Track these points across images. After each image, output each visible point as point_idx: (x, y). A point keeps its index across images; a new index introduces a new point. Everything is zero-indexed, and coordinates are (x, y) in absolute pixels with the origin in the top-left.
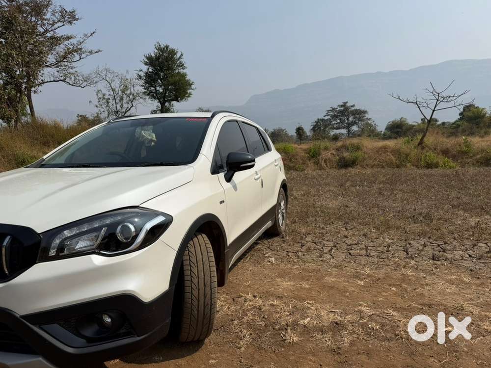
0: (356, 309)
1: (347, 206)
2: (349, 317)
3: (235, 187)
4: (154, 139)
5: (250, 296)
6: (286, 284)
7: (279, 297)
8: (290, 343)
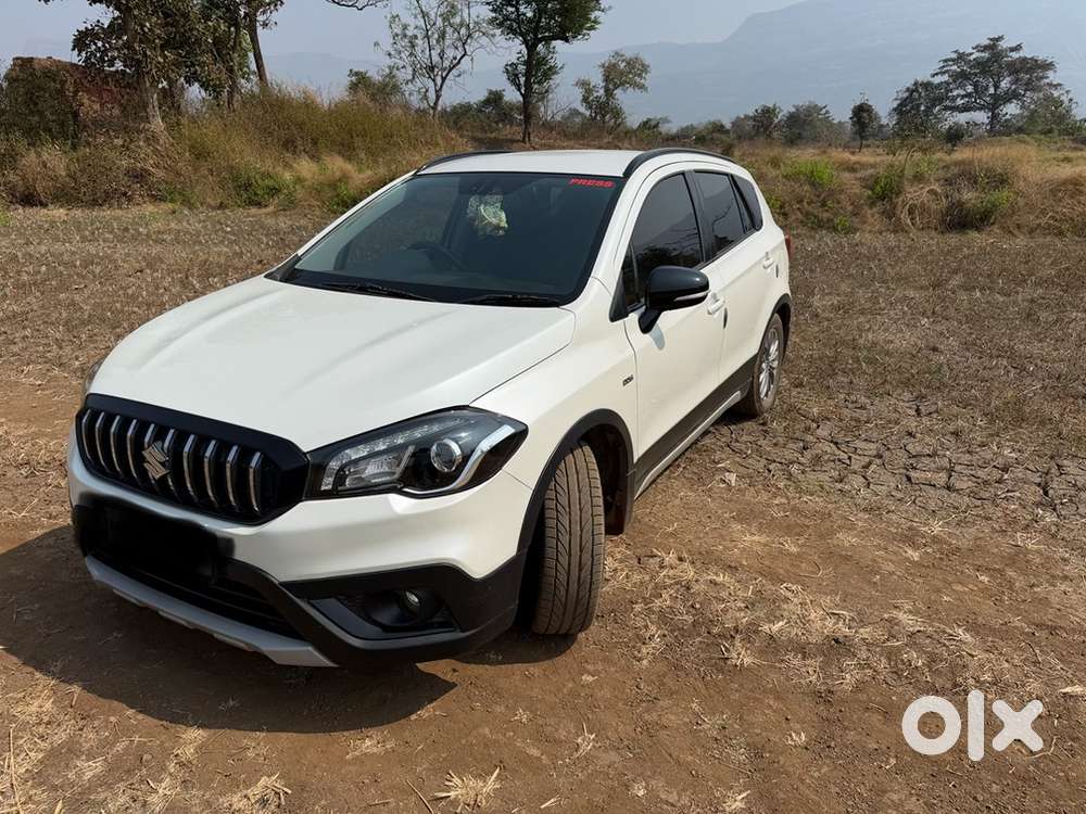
0: (886, 616)
2: (865, 632)
3: (660, 343)
4: (504, 224)
5: (671, 558)
6: (751, 539)
7: (730, 566)
8: (736, 666)
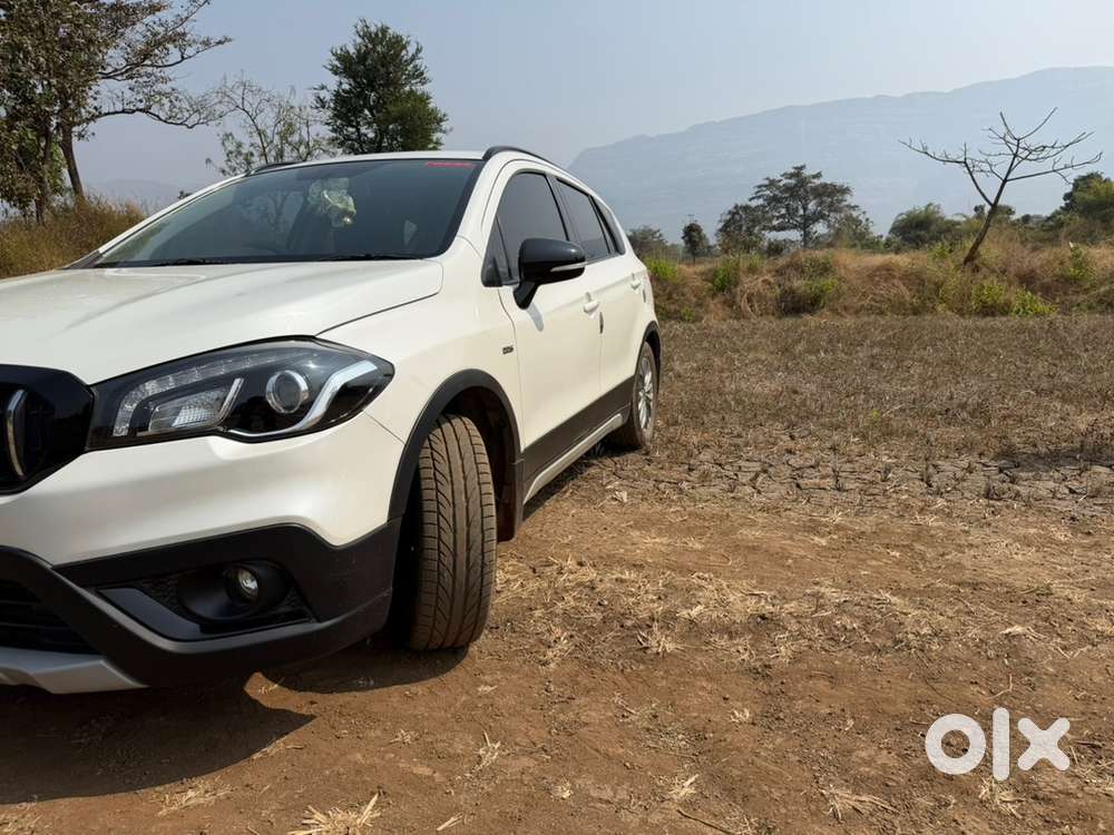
0: (808, 591)
1: (795, 392)
2: (791, 606)
3: (539, 322)
4: (352, 209)
5: (571, 563)
6: (650, 543)
7: (634, 565)
8: (658, 653)
